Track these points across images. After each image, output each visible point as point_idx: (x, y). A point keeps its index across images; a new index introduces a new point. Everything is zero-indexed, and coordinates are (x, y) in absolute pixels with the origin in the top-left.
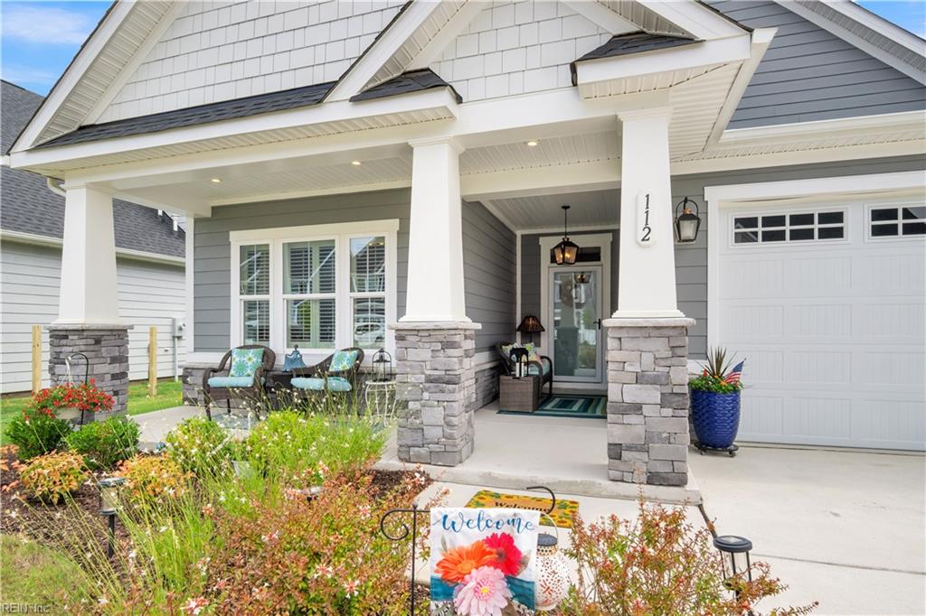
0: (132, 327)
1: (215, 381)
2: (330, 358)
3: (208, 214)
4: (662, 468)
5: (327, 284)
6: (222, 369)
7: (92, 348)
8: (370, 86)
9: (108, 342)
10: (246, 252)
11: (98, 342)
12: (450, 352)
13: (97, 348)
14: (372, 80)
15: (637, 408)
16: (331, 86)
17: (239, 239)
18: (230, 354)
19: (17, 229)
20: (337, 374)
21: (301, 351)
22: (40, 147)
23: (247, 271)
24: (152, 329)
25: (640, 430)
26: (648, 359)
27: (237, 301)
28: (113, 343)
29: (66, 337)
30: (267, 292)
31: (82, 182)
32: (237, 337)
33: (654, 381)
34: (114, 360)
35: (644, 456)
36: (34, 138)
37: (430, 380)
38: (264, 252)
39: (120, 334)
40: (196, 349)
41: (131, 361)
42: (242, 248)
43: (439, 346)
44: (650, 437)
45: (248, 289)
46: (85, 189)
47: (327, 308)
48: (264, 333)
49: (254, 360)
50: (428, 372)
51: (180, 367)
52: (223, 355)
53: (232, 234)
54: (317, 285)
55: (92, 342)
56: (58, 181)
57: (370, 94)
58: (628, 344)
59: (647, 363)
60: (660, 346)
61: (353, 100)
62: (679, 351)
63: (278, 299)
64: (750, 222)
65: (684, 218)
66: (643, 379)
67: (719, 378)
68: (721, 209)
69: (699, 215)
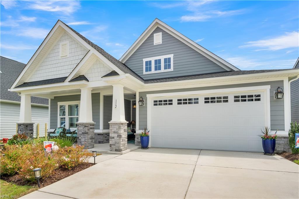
0: (34, 123)
1: (51, 135)
2: (75, 130)
3: (54, 98)
4: (117, 148)
6: (54, 133)
7: (25, 128)
8: (72, 79)
10: (61, 107)
11: (27, 126)
12: (86, 128)
13: (27, 127)
14: (72, 78)
15: (113, 138)
16: (67, 77)
17: (60, 104)
18: (56, 129)
19: (14, 100)
21: (70, 129)
22: (16, 87)
23: (61, 111)
24: (46, 124)
25: (114, 142)
27: (59, 118)
28: (30, 127)
29: (21, 125)
30: (65, 116)
32: (59, 126)
33: (116, 133)
34: (30, 130)
35: (115, 146)
36: (15, 86)
37: (83, 133)
38: (64, 107)
39: (32, 125)
43: (84, 127)
44: (116, 143)
45: (61, 115)
46: (25, 96)
49: (61, 130)
50: (82, 132)
51: (47, 132)
52: (54, 130)
53: (58, 103)
55: (26, 126)
56: (20, 93)
57: (72, 81)
58: (112, 126)
59: (115, 130)
60: (117, 127)
61: (69, 82)
62: (120, 128)
63: (67, 117)
64: (156, 101)
65: (140, 101)
66: (114, 132)
67: (145, 133)
68: (150, 99)
69: (144, 100)
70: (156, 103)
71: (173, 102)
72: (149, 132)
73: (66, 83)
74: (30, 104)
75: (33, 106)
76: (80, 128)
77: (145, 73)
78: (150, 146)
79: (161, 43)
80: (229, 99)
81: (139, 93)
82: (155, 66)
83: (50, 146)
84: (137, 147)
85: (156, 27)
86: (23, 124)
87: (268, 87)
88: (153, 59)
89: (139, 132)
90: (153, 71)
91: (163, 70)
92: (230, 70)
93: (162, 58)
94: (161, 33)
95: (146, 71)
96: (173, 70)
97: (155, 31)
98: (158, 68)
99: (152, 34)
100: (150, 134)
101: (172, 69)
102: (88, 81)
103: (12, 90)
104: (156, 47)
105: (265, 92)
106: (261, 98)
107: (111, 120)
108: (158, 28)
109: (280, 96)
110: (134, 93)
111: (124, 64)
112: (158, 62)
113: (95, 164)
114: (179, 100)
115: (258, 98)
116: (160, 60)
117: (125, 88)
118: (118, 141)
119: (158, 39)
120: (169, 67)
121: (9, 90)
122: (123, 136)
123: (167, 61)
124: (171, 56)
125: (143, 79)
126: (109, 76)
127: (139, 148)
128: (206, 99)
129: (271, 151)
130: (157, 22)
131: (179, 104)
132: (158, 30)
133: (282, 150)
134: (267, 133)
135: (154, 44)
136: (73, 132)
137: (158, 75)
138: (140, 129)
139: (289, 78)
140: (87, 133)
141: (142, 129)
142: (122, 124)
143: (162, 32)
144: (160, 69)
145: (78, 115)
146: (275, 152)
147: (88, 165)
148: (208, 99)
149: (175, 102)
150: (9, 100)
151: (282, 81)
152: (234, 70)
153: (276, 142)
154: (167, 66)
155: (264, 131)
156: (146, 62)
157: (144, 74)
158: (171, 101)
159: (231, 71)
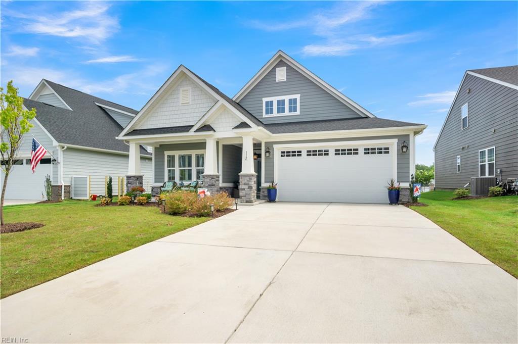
0: (143, 176)
2: (190, 184)
3: (159, 146)
4: (248, 200)
5: (190, 165)
8: (199, 128)
9: (139, 178)
10: (169, 156)
11: (137, 179)
15: (244, 189)
16: (193, 126)
17: (167, 153)
18: (165, 183)
20: (192, 187)
21: (183, 182)
22: (125, 135)
23: (169, 161)
25: (244, 193)
26: (246, 180)
27: (166, 169)
29: (130, 178)
30: (174, 167)
31: (134, 142)
32: (166, 179)
33: (247, 184)
34: (140, 183)
35: (245, 198)
36: (124, 133)
37: (209, 185)
38: (173, 157)
39: (141, 177)
40: (155, 182)
41: (144, 183)
42: (168, 156)
43: (211, 178)
44: (246, 194)
45: (169, 166)
46: (134, 145)
47: (190, 171)
48: (174, 178)
52: (163, 183)
53: (165, 152)
54: (187, 166)
56: (129, 142)
57: (197, 130)
58: (243, 178)
59: (245, 181)
60: (248, 178)
61: (195, 131)
62: (250, 179)
63: (177, 169)
64: (284, 152)
65: (266, 152)
66: (245, 184)
67: (273, 186)
68: (277, 150)
69: (271, 151)
70: (284, 154)
71: (302, 153)
72: (276, 184)
73: (191, 133)
74: (139, 155)
75: (142, 158)
76: (206, 180)
77: (264, 115)
78: (276, 200)
79: (285, 80)
80: (359, 151)
81: (265, 142)
82: (277, 108)
83: (204, 192)
84: (263, 201)
85: (279, 60)
86: (134, 177)
87: (395, 141)
88: (275, 99)
89: (264, 185)
90: (275, 114)
91: (287, 113)
92: (365, 116)
93: (287, 98)
94: (285, 67)
95: (266, 114)
96: (299, 114)
97: (278, 65)
98: (281, 109)
99: (274, 68)
100: (277, 187)
101: (298, 112)
102: (215, 131)
103: (121, 137)
104: (278, 85)
105: (393, 144)
106: (390, 150)
107: (241, 171)
108: (281, 60)
109: (405, 150)
110: (259, 142)
111: (238, 103)
112: (281, 103)
113: (237, 209)
114: (308, 151)
115: (387, 151)
116: (283, 101)
117: (253, 139)
118: (249, 193)
119: (281, 75)
120: (295, 110)
121: (117, 138)
122: (254, 188)
123: (293, 102)
124: (298, 97)
125: (263, 123)
126: (240, 128)
127: (266, 202)
128: (336, 150)
129: (395, 201)
130: (280, 55)
131: (308, 155)
132: (281, 63)
133: (407, 201)
134: (392, 185)
135: (277, 81)
136: (188, 185)
137: (283, 118)
138: (265, 182)
139: (414, 132)
140: (214, 185)
141: (269, 182)
142: (253, 175)
143: (287, 67)
144: (283, 112)
145: (203, 166)
146: (399, 202)
147: (233, 210)
148: (339, 150)
149: (304, 153)
150: (94, 147)
151: (409, 135)
152: (370, 116)
153: (400, 193)
154: (293, 109)
155: (390, 183)
156: (266, 102)
157: (264, 117)
158: (300, 152)
159: (366, 118)
